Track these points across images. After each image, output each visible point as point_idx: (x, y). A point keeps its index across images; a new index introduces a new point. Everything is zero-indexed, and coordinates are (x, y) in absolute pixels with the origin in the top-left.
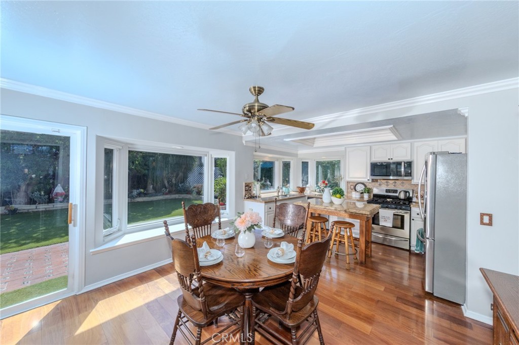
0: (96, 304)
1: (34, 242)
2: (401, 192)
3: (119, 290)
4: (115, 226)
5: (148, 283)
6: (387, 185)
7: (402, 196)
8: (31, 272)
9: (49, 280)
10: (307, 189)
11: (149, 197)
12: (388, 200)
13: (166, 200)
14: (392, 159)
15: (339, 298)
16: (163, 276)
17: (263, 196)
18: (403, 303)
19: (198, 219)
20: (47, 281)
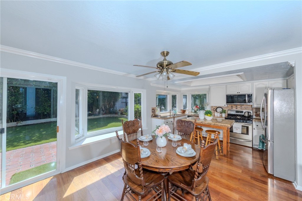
0: (73, 179)
1: (33, 142)
2: (245, 112)
3: (85, 170)
4: (81, 134)
5: (101, 167)
6: (236, 108)
7: (246, 115)
8: (34, 159)
9: (44, 164)
10: (186, 111)
11: (94, 116)
12: (238, 117)
13: (104, 118)
14: (239, 93)
15: (215, 177)
16: (108, 163)
17: (162, 115)
18: (255, 180)
19: (130, 129)
20: (43, 165)
